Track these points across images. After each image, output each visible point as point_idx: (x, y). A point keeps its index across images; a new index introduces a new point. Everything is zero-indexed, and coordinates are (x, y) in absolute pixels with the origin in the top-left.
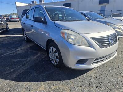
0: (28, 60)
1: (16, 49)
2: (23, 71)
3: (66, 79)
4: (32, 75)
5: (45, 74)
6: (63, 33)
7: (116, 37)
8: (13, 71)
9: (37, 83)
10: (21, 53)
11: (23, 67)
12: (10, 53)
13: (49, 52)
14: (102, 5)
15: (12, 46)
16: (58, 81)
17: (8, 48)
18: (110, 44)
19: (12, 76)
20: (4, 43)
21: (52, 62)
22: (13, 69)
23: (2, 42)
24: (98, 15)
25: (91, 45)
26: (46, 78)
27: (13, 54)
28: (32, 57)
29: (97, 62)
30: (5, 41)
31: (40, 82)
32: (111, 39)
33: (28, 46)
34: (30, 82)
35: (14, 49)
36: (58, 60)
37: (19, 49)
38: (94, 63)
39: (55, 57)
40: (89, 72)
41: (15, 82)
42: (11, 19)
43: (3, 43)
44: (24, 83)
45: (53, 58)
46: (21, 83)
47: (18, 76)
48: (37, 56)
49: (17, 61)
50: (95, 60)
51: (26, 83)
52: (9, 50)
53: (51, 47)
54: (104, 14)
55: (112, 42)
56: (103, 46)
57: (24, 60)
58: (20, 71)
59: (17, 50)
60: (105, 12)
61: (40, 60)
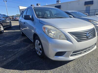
0: (19, 51)
1: (12, 41)
2: (12, 60)
3: (46, 69)
4: (18, 64)
5: (30, 63)
6: (44, 28)
7: (95, 32)
8: (5, 59)
9: (21, 71)
10: (15, 44)
11: (13, 56)
12: (7, 44)
13: (35, 44)
14: (87, 6)
15: (11, 39)
16: (39, 71)
17: (7, 40)
18: (88, 38)
19: (3, 63)
20: (6, 36)
21: (37, 53)
22: (6, 57)
23: (4, 35)
24: (83, 14)
25: (68, 39)
26: (30, 67)
27: (9, 45)
28: (23, 48)
29: (75, 55)
30: (7, 35)
31: (24, 70)
32: (88, 34)
33: (23, 39)
34: (16, 70)
35: (11, 42)
36: (41, 52)
37: (15, 41)
38: (71, 55)
39: (39, 49)
40: (69, 63)
41: (4, 69)
42: (15, 18)
43: (4, 37)
44: (10, 70)
45: (38, 50)
46: (8, 70)
47: (8, 63)
48: (28, 47)
49: (10, 51)
50: (73, 53)
51: (12, 70)
52: (7, 42)
53: (36, 40)
54: (89, 13)
55: (89, 36)
56: (80, 40)
57: (16, 50)
58: (10, 60)
59: (14, 42)
60: (90, 12)
61: (29, 51)
